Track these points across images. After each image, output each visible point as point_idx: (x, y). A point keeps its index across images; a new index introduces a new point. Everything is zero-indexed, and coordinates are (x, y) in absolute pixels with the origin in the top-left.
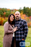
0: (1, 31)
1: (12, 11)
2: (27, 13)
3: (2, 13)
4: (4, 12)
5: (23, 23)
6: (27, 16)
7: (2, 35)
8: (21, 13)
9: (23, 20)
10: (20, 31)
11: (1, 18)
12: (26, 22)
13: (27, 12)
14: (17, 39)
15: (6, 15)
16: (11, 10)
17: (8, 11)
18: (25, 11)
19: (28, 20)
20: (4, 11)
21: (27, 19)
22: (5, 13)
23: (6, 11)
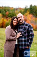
0: (3, 35)
1: (16, 10)
2: (34, 13)
3: (4, 13)
4: (6, 12)
5: (27, 27)
6: (34, 17)
7: (3, 40)
8: (27, 12)
9: (28, 24)
10: (24, 37)
11: (2, 19)
12: (31, 26)
13: (34, 11)
14: (20, 47)
15: (9, 14)
16: (14, 9)
17: (12, 10)
18: (31, 10)
19: (36, 21)
20: (6, 10)
21: (34, 20)
22: (8, 13)
23: (9, 10)
